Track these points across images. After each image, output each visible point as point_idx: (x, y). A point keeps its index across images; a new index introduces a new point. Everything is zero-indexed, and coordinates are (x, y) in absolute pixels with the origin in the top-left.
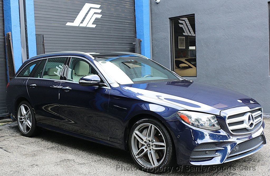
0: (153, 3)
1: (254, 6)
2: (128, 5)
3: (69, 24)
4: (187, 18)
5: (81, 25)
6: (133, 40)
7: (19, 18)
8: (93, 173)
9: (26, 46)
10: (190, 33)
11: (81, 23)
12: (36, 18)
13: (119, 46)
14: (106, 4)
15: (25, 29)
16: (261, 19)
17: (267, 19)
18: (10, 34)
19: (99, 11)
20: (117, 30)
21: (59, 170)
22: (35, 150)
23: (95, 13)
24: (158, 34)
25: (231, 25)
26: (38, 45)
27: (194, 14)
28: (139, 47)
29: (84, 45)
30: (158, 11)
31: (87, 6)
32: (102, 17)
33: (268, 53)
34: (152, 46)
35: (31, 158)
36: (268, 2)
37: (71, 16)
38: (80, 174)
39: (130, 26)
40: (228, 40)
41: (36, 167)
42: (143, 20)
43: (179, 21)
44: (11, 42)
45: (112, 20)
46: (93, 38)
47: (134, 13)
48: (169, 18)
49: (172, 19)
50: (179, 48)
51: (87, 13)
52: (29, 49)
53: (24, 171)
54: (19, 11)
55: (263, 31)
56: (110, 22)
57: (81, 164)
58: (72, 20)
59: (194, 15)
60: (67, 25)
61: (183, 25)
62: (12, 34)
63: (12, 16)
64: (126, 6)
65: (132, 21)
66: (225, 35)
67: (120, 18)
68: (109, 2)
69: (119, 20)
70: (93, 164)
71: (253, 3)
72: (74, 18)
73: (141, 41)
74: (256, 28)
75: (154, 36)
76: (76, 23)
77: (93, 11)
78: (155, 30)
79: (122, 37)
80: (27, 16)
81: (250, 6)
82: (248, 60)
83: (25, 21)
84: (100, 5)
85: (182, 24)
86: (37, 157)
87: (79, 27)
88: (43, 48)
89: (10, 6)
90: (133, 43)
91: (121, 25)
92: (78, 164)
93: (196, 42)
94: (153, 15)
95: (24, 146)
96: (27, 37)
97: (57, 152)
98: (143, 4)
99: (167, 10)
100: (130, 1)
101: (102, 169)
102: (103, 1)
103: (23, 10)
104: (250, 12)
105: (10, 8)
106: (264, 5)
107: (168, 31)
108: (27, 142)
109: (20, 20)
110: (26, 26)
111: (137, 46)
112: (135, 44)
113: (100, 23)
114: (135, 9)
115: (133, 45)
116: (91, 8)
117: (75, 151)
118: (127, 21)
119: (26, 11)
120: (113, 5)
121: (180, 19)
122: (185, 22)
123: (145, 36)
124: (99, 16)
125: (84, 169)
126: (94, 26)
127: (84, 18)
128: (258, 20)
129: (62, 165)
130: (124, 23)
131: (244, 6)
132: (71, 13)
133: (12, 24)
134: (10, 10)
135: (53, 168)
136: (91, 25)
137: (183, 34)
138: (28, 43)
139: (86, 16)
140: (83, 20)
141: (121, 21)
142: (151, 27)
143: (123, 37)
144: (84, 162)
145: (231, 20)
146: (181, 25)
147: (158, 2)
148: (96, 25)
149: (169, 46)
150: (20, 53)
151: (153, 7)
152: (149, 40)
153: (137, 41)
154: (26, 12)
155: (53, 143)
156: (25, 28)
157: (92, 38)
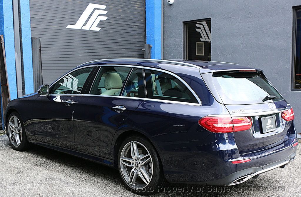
0: (166, 5)
1: (276, 11)
2: (138, 7)
3: (69, 27)
4: (205, 22)
5: (84, 28)
6: (143, 46)
7: (13, 19)
8: (77, 194)
9: (21, 51)
10: (209, 39)
11: (84, 25)
12: (32, 20)
13: (127, 53)
14: (112, 4)
15: (20, 32)
16: (284, 26)
17: (290, 27)
18: (2, 37)
19: (105, 12)
20: (125, 34)
21: (43, 189)
22: (22, 166)
23: (100, 15)
24: (171, 40)
25: (250, 32)
26: (34, 50)
27: (211, 18)
28: (149, 54)
29: (87, 50)
30: (171, 13)
31: (91, 7)
32: (108, 19)
33: (290, 65)
34: (164, 52)
35: (15, 176)
36: (292, 7)
37: (72, 17)
38: (63, 194)
39: (139, 30)
40: (246, 49)
41: (18, 186)
42: (154, 24)
43: (196, 24)
44: (2, 46)
45: (119, 22)
46: (98, 43)
47: (145, 15)
48: (183, 22)
49: (186, 24)
50: (197, 55)
51: (91, 15)
52: (23, 54)
53: (5, 189)
54: (12, 11)
55: (285, 40)
56: (117, 25)
57: (67, 183)
58: (74, 23)
59: (210, 20)
60: (67, 27)
61: (200, 30)
62: (4, 37)
63: (4, 17)
64: (136, 7)
65: (142, 24)
66: (243, 43)
67: (128, 21)
68: (117, 2)
69: (127, 23)
70: (80, 183)
71: (276, 8)
72: (75, 20)
73: (151, 47)
74: (278, 37)
75: (165, 42)
76: (78, 26)
77: (97, 12)
78: (167, 35)
79: (129, 42)
80: (21, 17)
81: (272, 11)
82: (267, 73)
83: (19, 23)
84: (106, 6)
85: (200, 28)
86: (23, 175)
87: (81, 30)
88: (39, 53)
89: (3, 6)
90: (142, 49)
91: (129, 29)
92: (64, 183)
93: (212, 49)
94: (165, 17)
95: (11, 162)
96: (22, 41)
97: (44, 169)
98: (155, 6)
99: (181, 13)
100: (140, 2)
101: (88, 189)
102: (109, 1)
103: (18, 11)
104: (272, 18)
105: (3, 8)
106: (288, 10)
107: (181, 37)
108: (15, 157)
109: (14, 22)
110: (20, 28)
111: (147, 52)
112: (144, 50)
113: (106, 26)
114: (145, 11)
115: (143, 51)
116: (95, 9)
117: (64, 168)
118: (136, 25)
119: (20, 11)
120: (121, 5)
121: (198, 23)
122: (203, 26)
123: (156, 42)
124: (105, 18)
125: (69, 189)
126: (98, 29)
127: (87, 20)
128: (281, 27)
129: (47, 184)
130: (132, 26)
131: (266, 11)
132: (72, 15)
133: (5, 26)
134: (3, 11)
135: (36, 186)
136: (95, 28)
137: (200, 39)
138: (23, 47)
139: (89, 17)
140: (86, 23)
141: (130, 24)
142: (163, 31)
143: (132, 42)
144: (70, 181)
145: (250, 26)
146: (198, 29)
147: (171, 4)
148: (101, 28)
149: (182, 54)
150: (14, 58)
151: (166, 9)
152: (160, 46)
153: (147, 47)
154: (20, 13)
155: (43, 159)
156: (20, 30)
157: (96, 43)
